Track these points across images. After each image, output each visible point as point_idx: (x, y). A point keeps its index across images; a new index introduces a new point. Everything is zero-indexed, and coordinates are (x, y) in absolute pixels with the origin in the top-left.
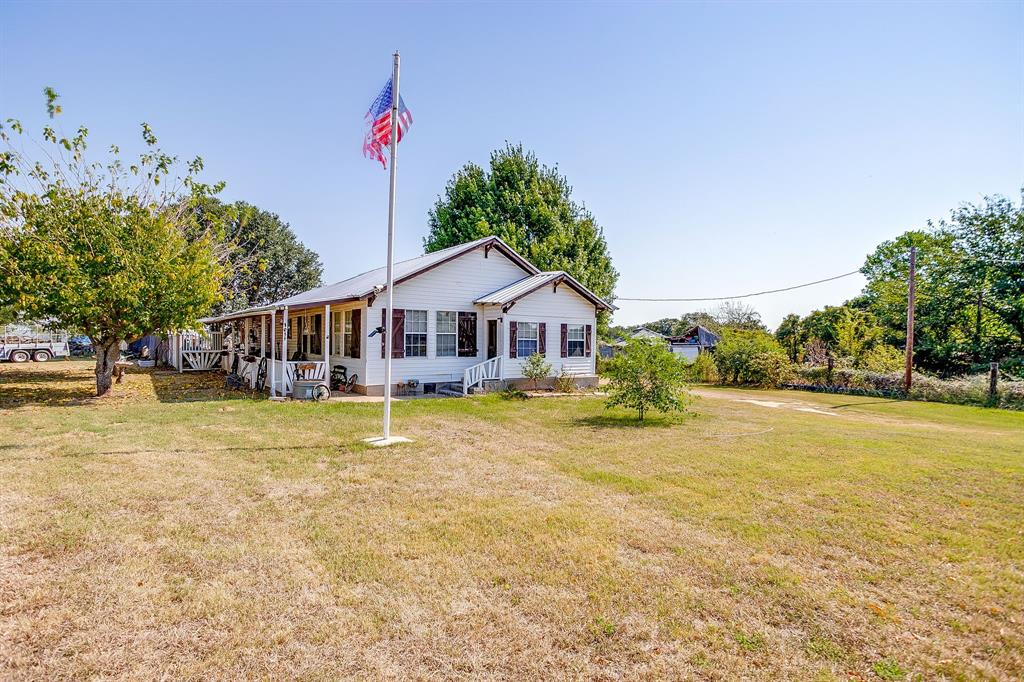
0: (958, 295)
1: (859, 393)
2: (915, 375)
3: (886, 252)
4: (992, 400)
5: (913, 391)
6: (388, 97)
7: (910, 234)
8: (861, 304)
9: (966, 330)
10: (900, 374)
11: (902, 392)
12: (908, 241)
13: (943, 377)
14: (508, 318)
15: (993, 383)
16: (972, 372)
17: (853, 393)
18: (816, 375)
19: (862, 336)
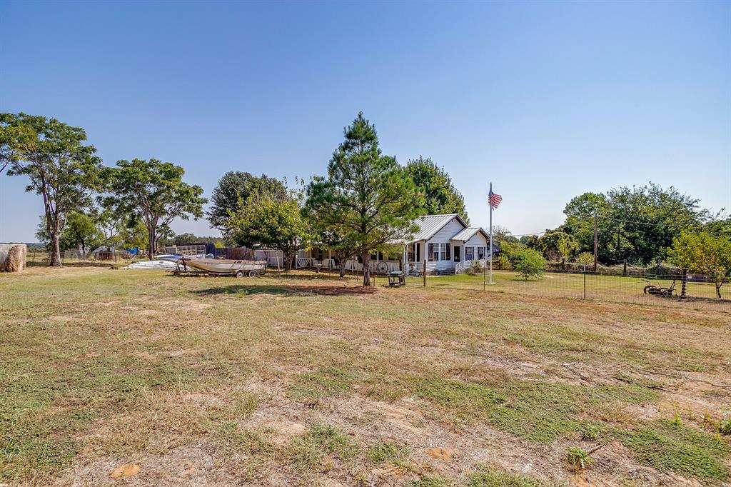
0: (611, 230)
1: (577, 273)
2: (598, 265)
3: (575, 203)
4: (625, 274)
5: (597, 271)
6: (491, 194)
7: (586, 194)
8: (567, 230)
9: (614, 245)
10: (592, 264)
11: (592, 271)
12: (586, 197)
13: (607, 266)
14: (465, 246)
15: (625, 267)
16: (618, 264)
17: (574, 273)
18: (557, 266)
19: (570, 247)
